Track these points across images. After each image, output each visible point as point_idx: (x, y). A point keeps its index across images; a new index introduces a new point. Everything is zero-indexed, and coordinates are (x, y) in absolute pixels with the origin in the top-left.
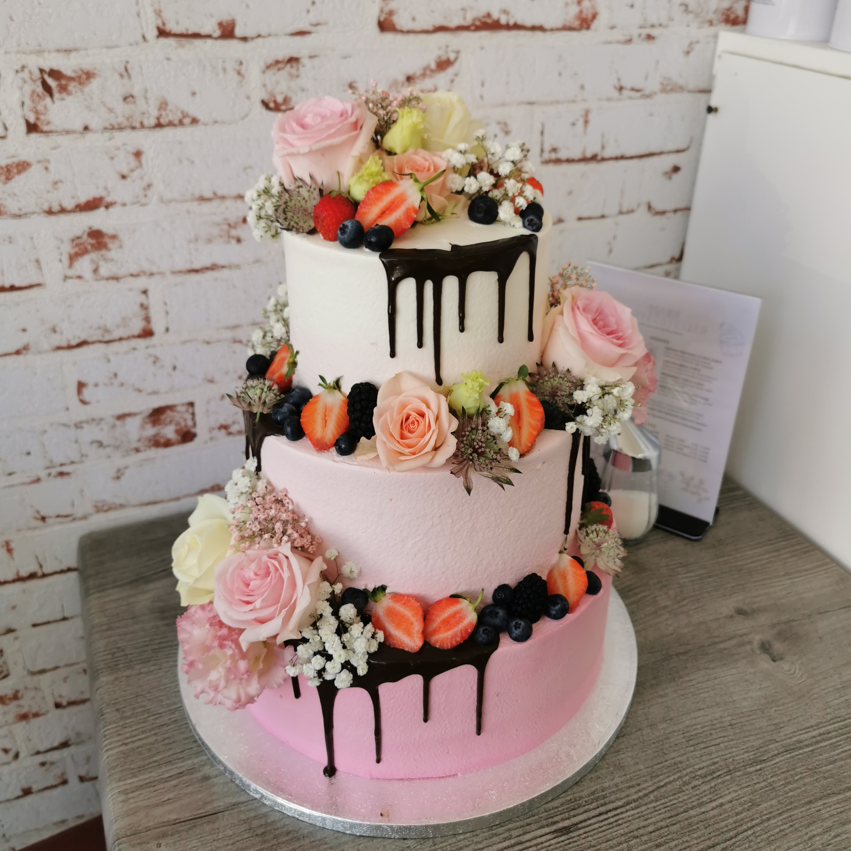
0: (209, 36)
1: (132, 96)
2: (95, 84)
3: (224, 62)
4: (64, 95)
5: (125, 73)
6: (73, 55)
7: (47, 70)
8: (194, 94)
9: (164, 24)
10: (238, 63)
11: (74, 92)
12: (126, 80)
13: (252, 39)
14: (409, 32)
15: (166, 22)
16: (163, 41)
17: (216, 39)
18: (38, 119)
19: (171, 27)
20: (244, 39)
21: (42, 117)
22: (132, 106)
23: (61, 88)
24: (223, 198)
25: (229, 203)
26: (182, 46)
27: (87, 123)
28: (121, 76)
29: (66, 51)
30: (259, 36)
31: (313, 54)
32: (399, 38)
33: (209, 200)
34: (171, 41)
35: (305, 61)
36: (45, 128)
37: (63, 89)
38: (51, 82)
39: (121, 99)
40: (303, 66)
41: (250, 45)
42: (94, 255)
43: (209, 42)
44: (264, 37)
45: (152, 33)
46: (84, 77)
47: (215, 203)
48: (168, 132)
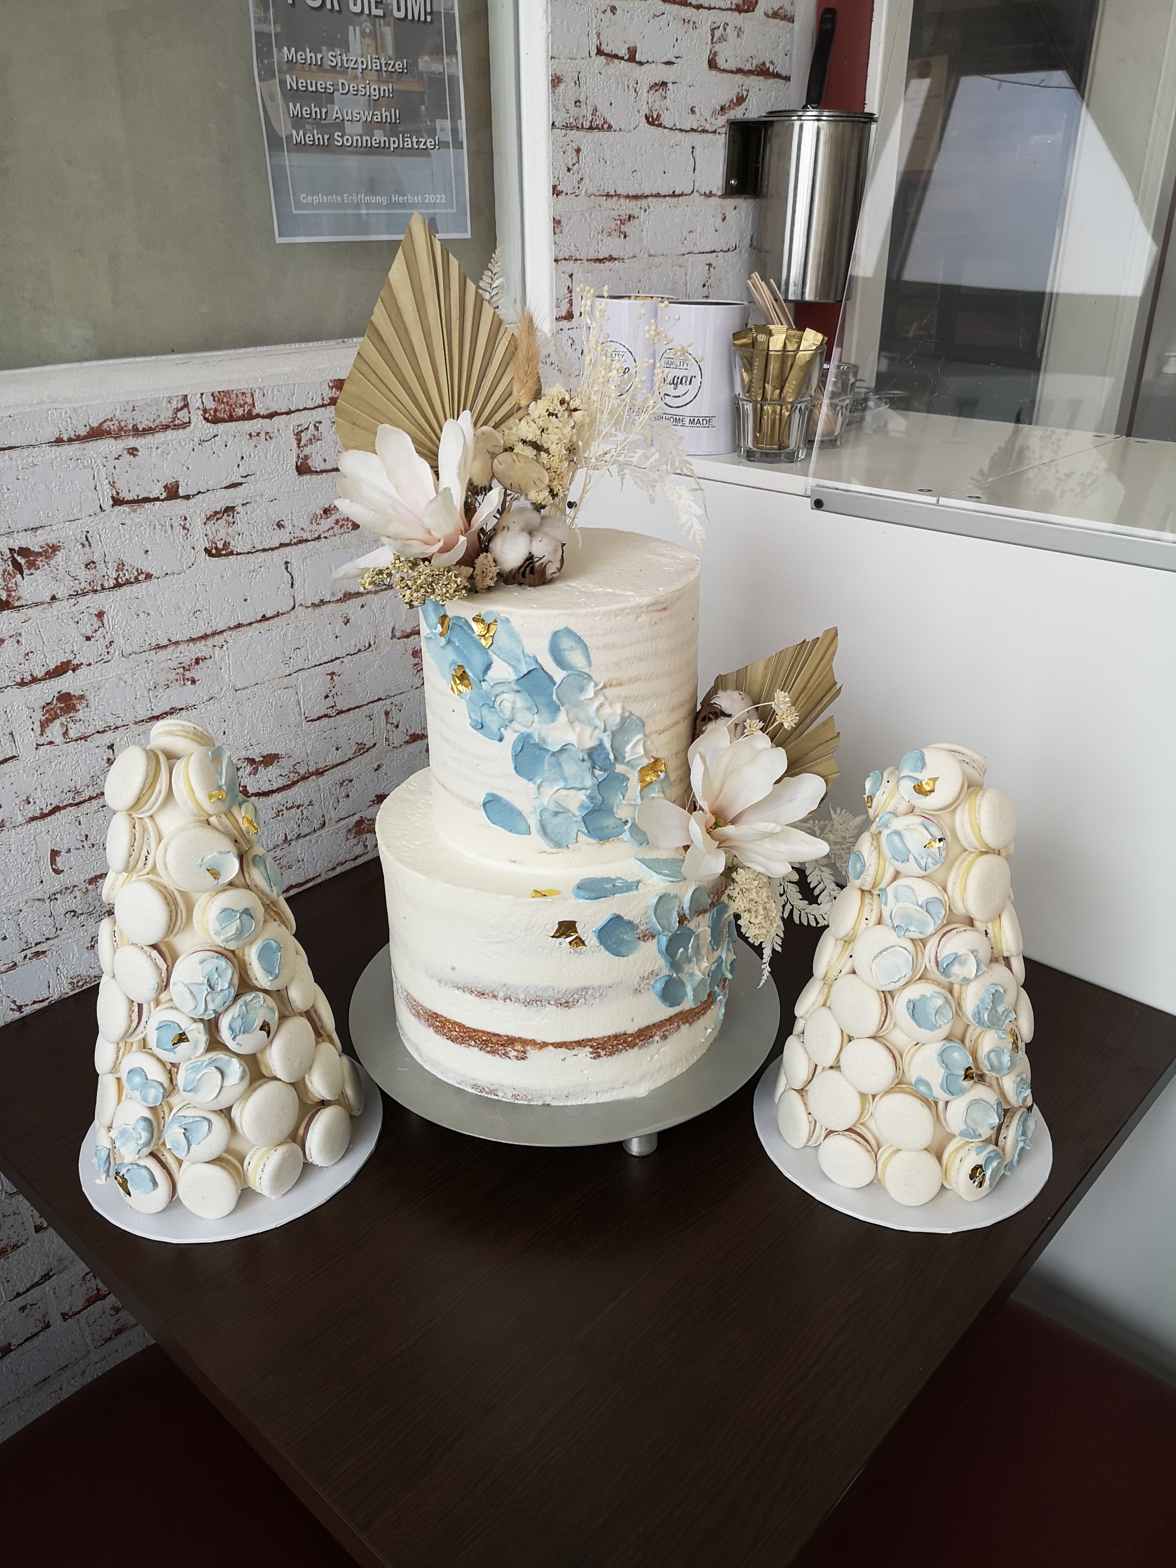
0: (157, 499)
1: (93, 562)
2: (60, 555)
3: (171, 519)
4: (32, 571)
5: (87, 542)
6: (40, 531)
7: (17, 549)
8: (147, 551)
9: (118, 493)
10: (183, 518)
11: (40, 566)
12: (87, 548)
13: (193, 496)
14: (322, 472)
15: (120, 491)
16: (117, 508)
17: (163, 500)
18: (9, 596)
19: (125, 495)
20: (187, 497)
21: (13, 594)
22: (93, 571)
23: (29, 564)
24: (177, 643)
25: (182, 647)
26: (135, 511)
27: (54, 593)
28: (83, 545)
29: (32, 529)
30: (199, 492)
31: (245, 502)
32: (314, 476)
33: (166, 647)
34: (126, 508)
35: (239, 509)
36: (17, 604)
37: (32, 565)
38: (21, 560)
39: (83, 566)
40: (238, 513)
41: (192, 501)
42: (63, 719)
43: (158, 503)
44: (203, 493)
45: (108, 503)
46: (50, 551)
47: (170, 649)
48: (127, 589)
